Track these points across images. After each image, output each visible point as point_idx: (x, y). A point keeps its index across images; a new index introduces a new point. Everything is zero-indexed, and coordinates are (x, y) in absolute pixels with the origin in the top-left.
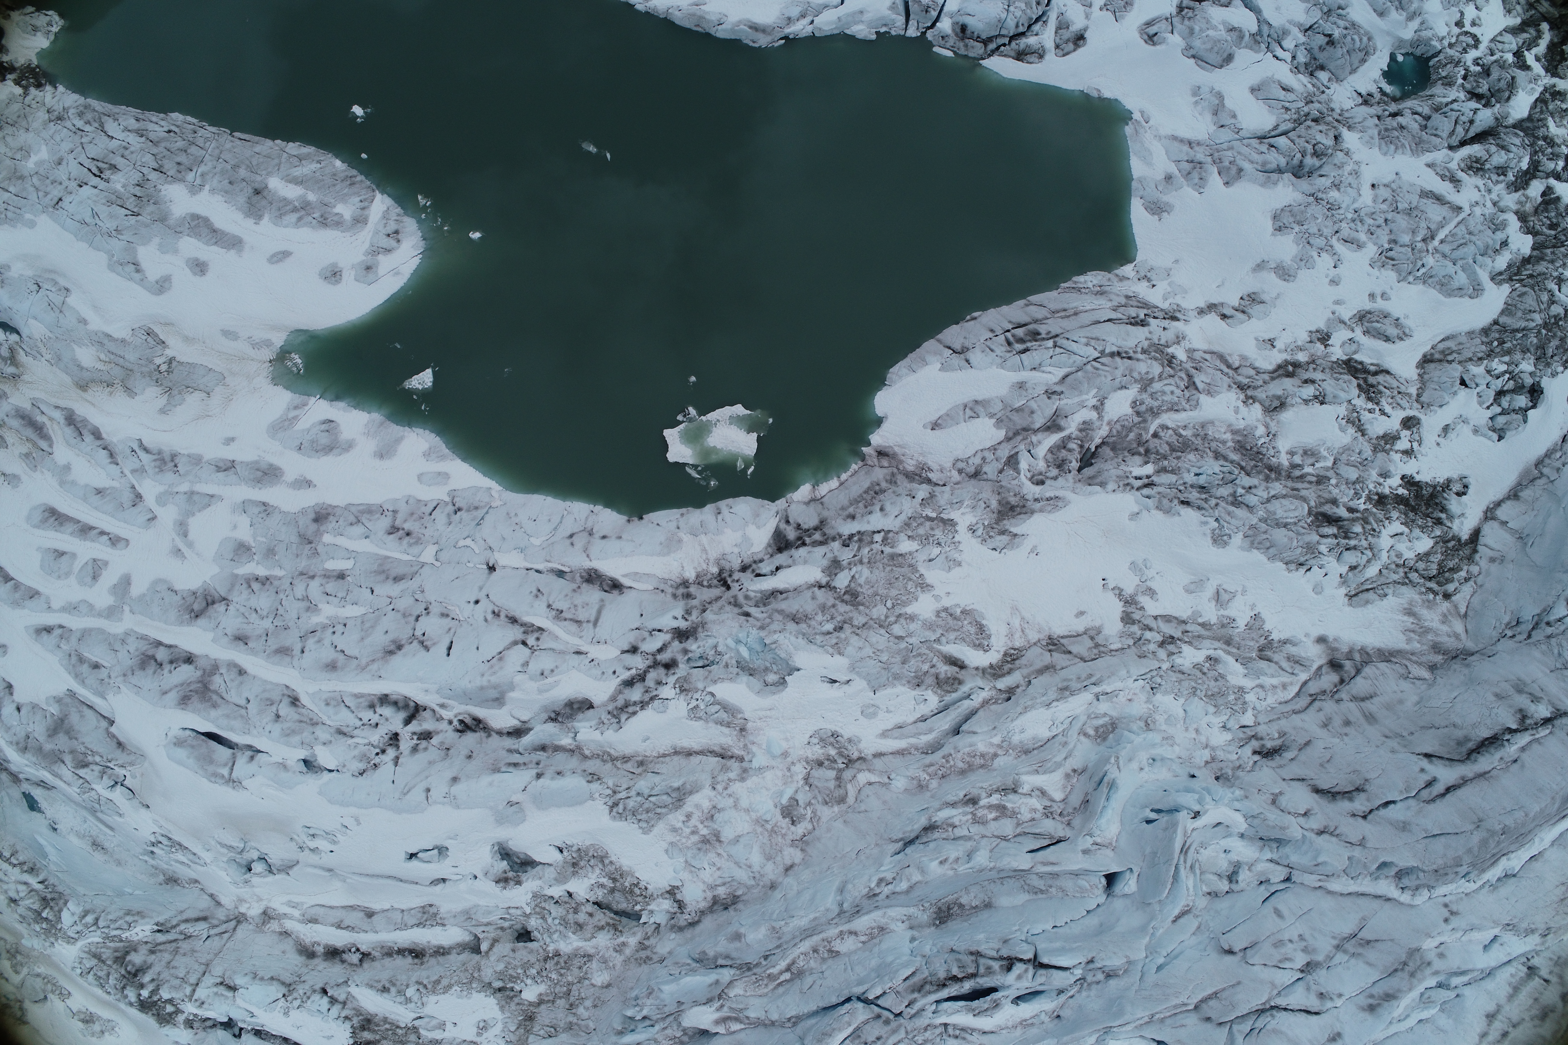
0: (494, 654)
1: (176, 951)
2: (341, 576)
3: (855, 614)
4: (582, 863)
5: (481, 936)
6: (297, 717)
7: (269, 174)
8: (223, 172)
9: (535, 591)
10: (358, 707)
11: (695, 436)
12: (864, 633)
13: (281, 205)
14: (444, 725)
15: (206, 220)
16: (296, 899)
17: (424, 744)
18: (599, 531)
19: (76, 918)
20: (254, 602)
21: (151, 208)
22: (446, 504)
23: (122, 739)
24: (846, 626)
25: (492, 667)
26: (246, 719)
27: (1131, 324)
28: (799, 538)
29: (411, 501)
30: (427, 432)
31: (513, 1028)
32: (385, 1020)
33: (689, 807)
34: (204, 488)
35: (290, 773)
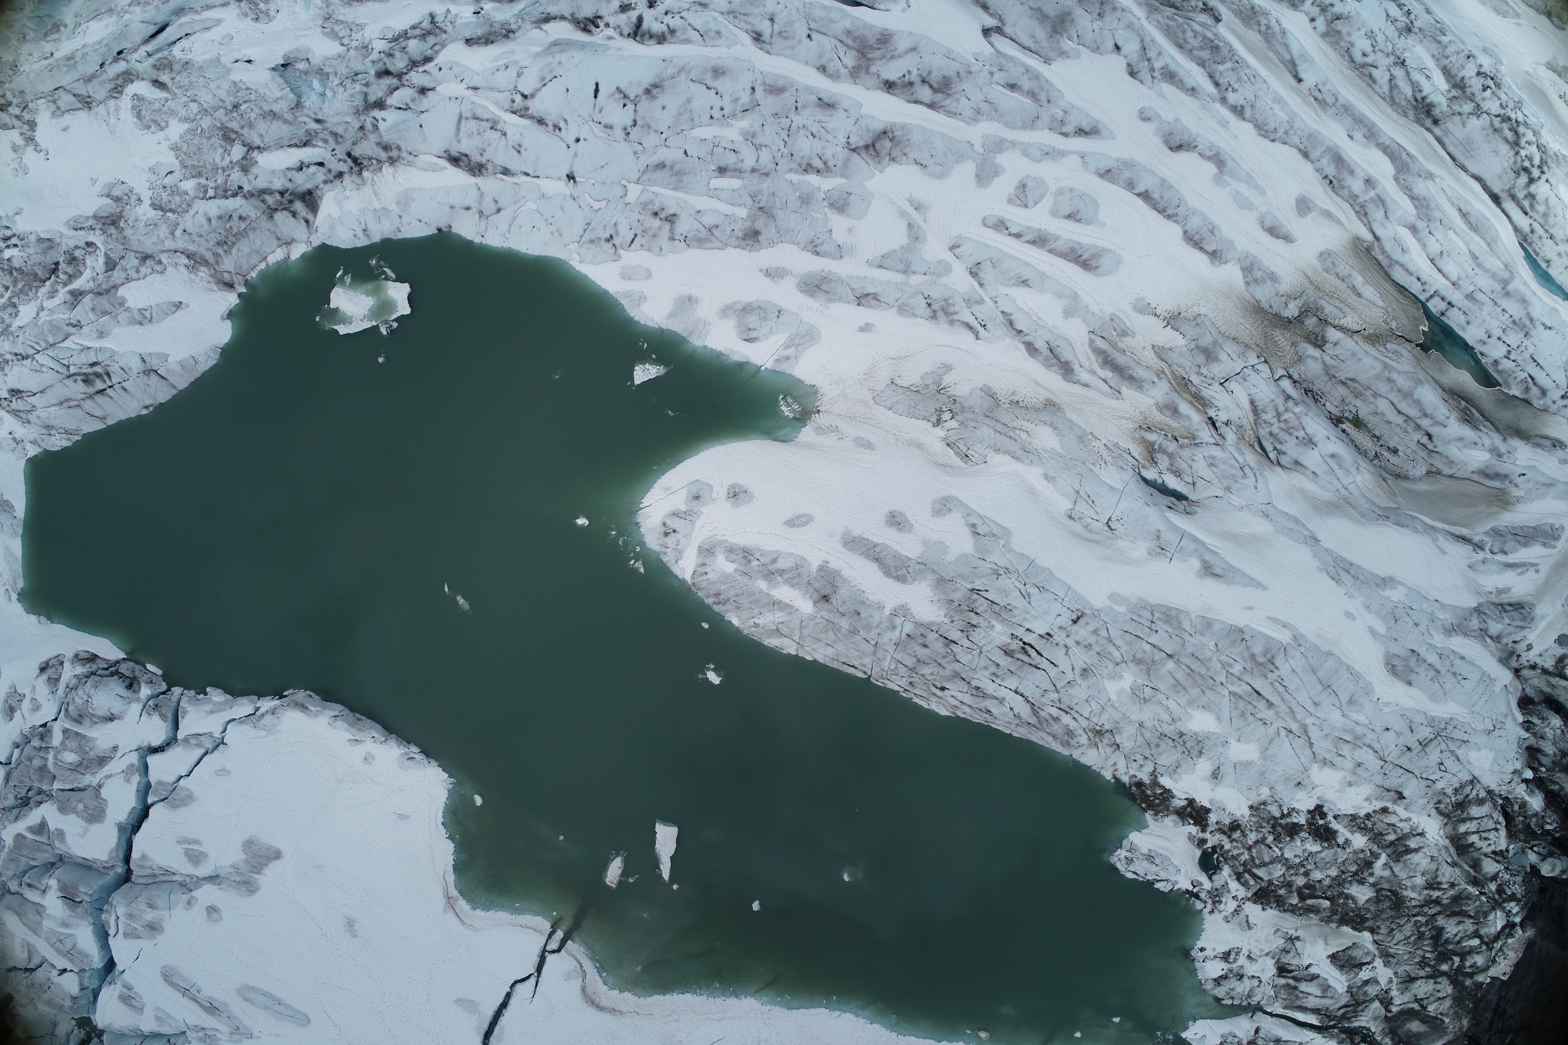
0: (549, 84)
2: (722, 171)
3: (224, 120)
6: (751, 19)
7: (813, 618)
8: (869, 627)
9: (522, 151)
10: (685, 29)
11: (384, 307)
12: (217, 103)
13: (796, 580)
14: (612, 20)
15: (887, 573)
18: (472, 215)
20: (817, 145)
21: (957, 596)
22: (621, 246)
24: (231, 109)
25: (551, 71)
26: (808, 17)
27: (21, 392)
28: (291, 202)
29: (657, 250)
30: (642, 322)
34: (891, 277)
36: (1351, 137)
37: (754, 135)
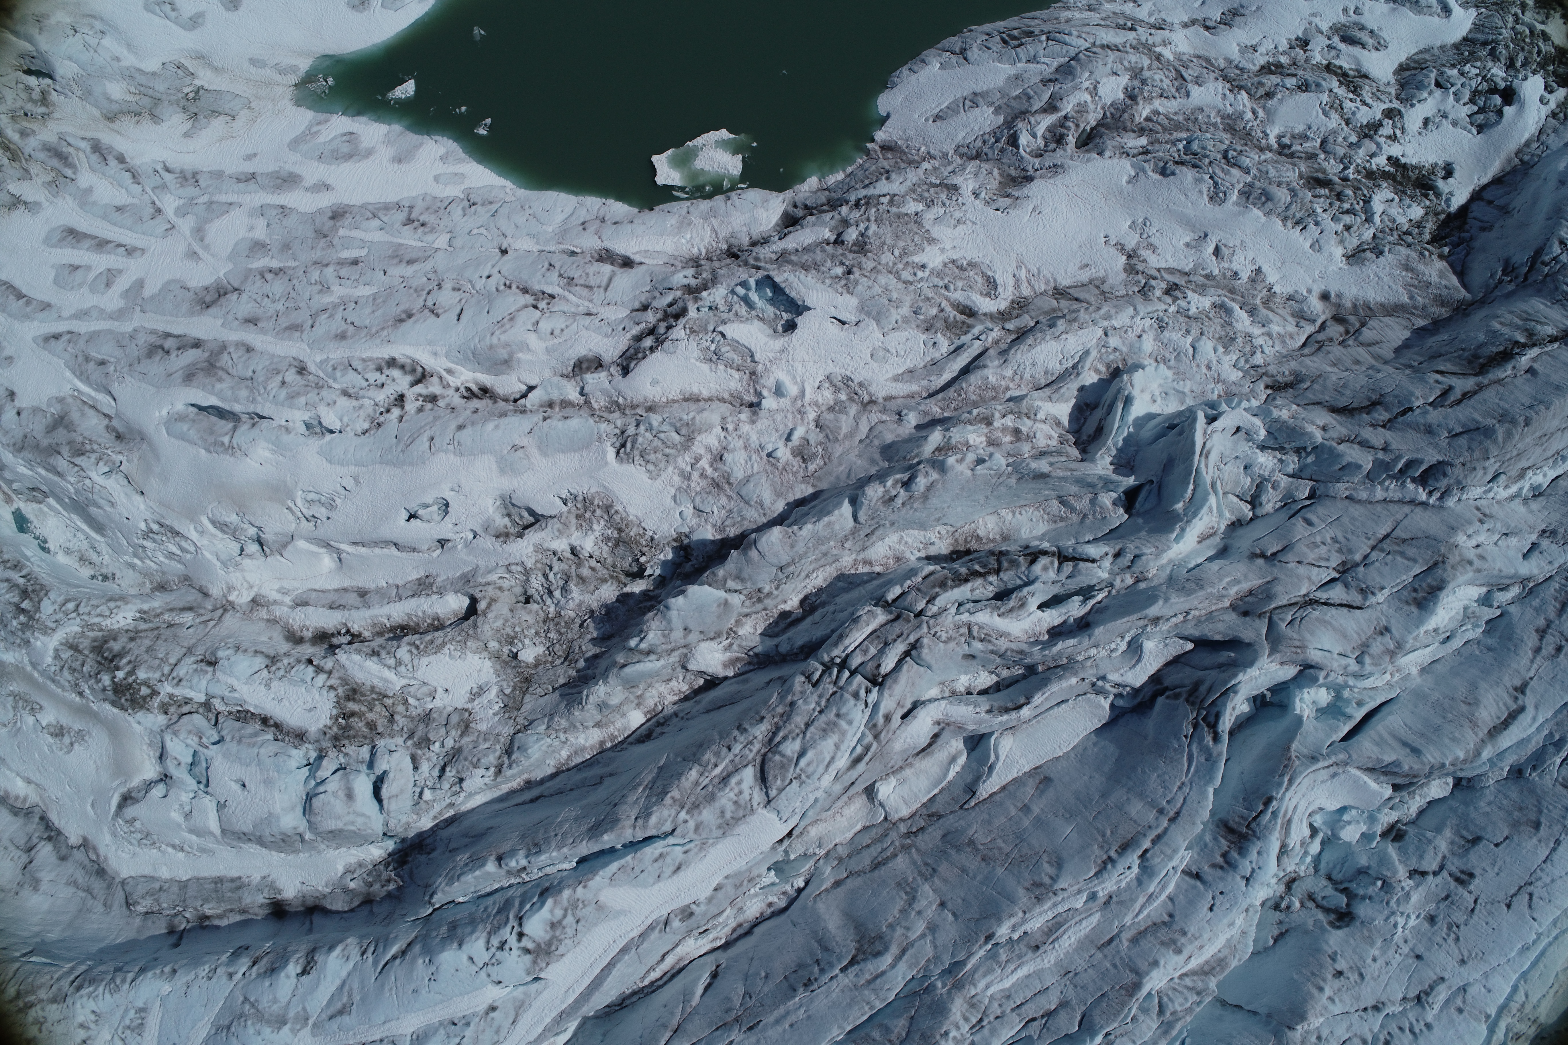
0: (506, 316)
1: (158, 638)
2: (355, 262)
3: (864, 260)
4: (587, 515)
5: (478, 596)
6: (303, 382)
9: (546, 265)
10: (365, 370)
12: (873, 276)
14: (451, 392)
16: (287, 585)
17: (429, 406)
18: (611, 219)
19: (57, 606)
20: (267, 289)
22: (462, 200)
23: (121, 429)
24: (855, 269)
25: (502, 327)
26: (251, 389)
28: (808, 213)
29: (428, 198)
30: (445, 138)
31: (508, 691)
32: (373, 689)
33: (698, 448)
34: (223, 198)
35: (292, 435)
37: (320, 292)
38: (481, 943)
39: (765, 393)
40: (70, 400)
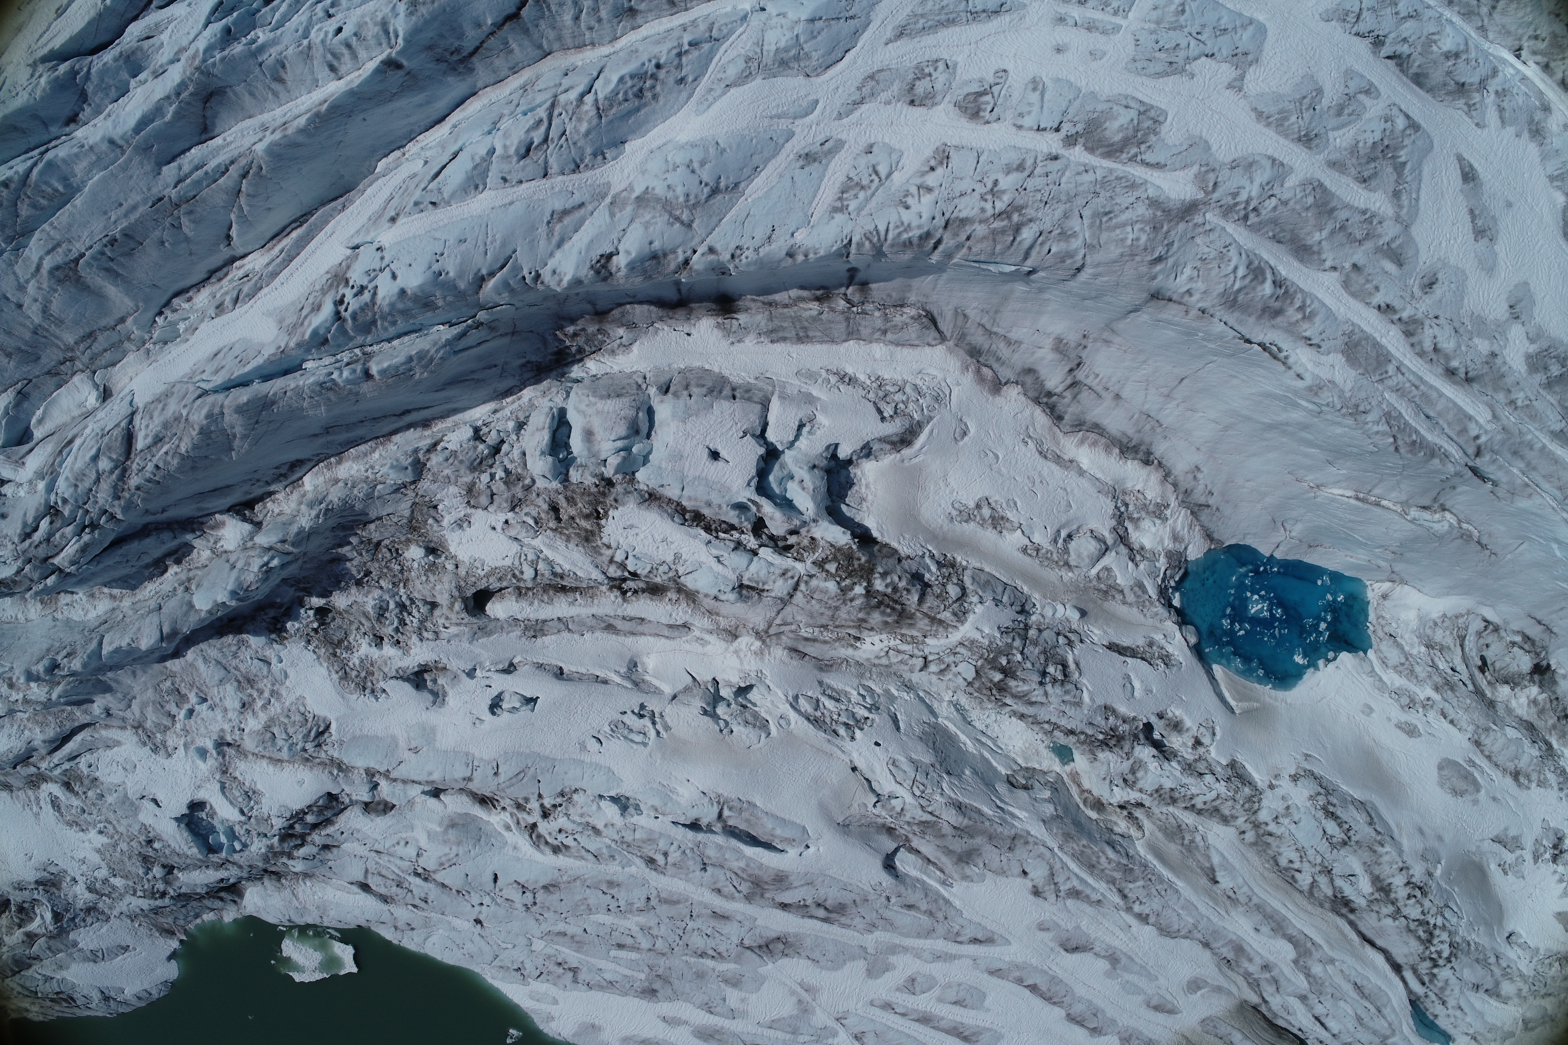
0: (449, 869)
1: (832, 619)
2: (620, 946)
3: (141, 850)
4: (363, 674)
5: (466, 615)
6: (644, 851)
10: (579, 849)
12: (130, 834)
14: (508, 809)
16: (697, 647)
17: (521, 802)
18: (390, 927)
19: (954, 669)
22: (529, 978)
24: (145, 843)
25: (450, 860)
26: (702, 855)
29: (561, 987)
30: (551, 1034)
31: (430, 521)
32: (568, 539)
33: (263, 717)
34: (780, 1034)
35: (650, 803)
36: (1257, 930)
37: (650, 929)
38: (381, 294)
39: (214, 752)
40: (956, 876)
